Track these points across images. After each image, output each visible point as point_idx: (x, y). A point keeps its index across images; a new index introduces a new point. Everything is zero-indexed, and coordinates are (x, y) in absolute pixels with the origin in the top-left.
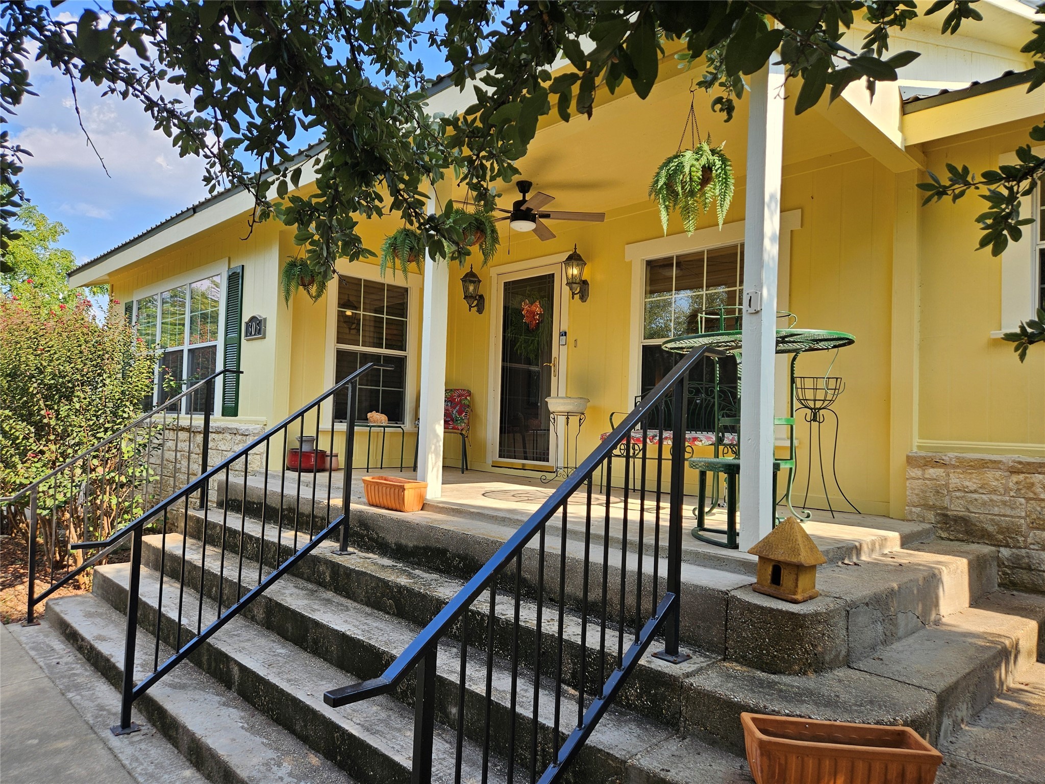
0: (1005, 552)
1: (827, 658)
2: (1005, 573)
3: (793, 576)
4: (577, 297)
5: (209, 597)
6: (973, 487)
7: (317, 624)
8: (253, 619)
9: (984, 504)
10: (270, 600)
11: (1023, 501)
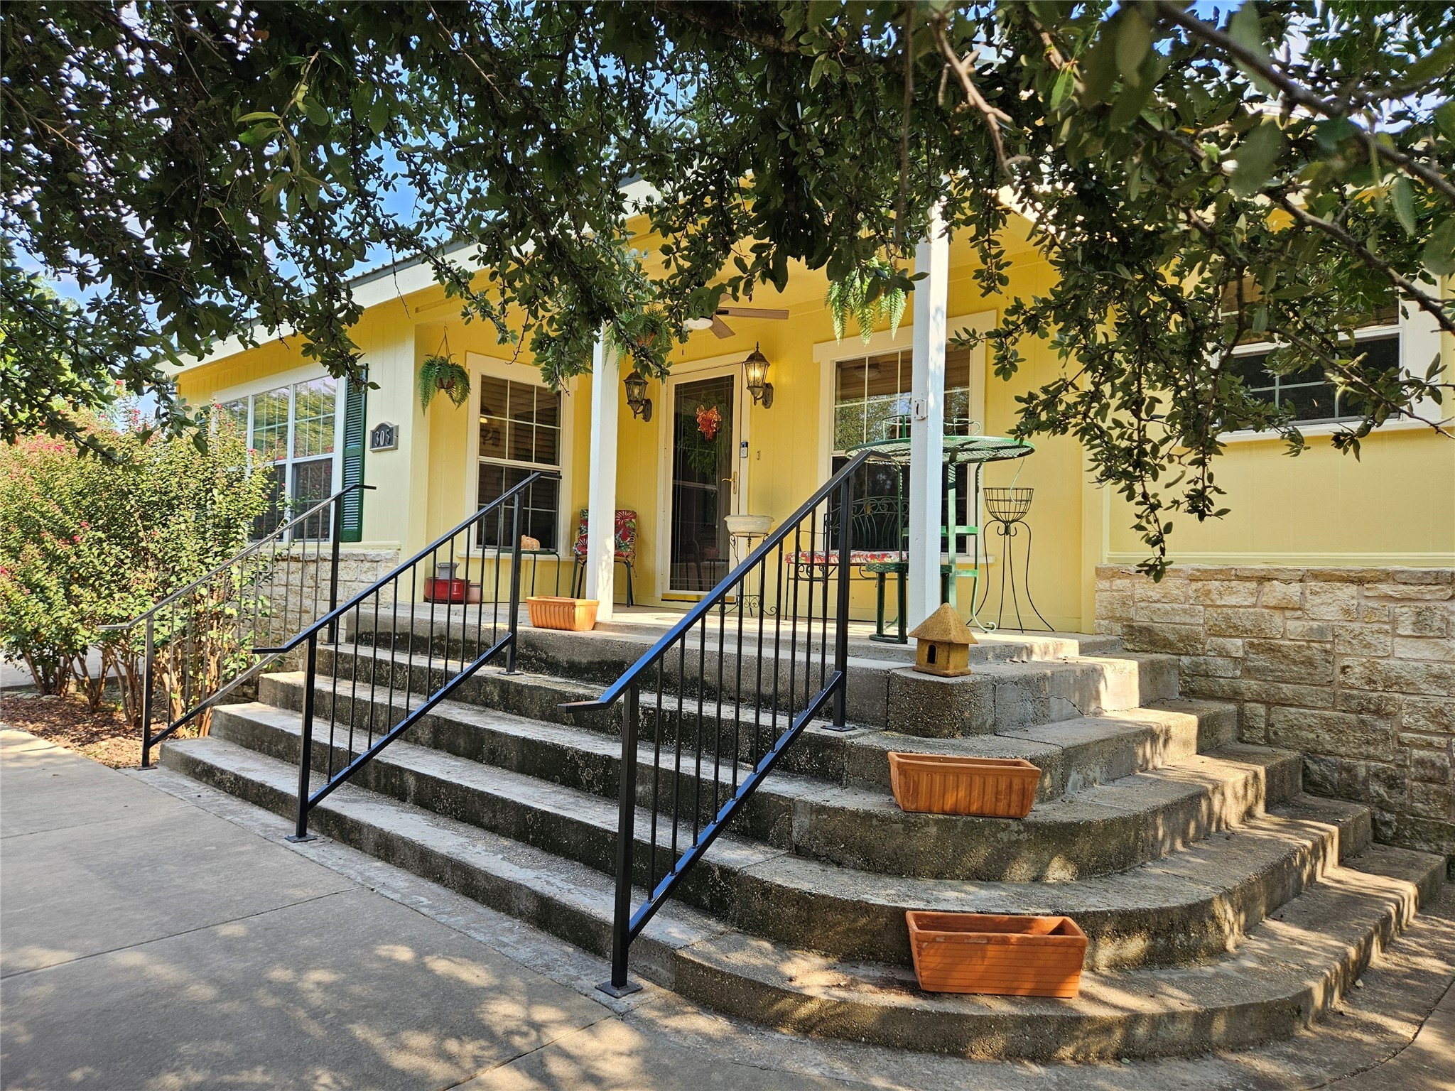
0: (1185, 660)
1: (974, 724)
2: (1185, 682)
3: (946, 654)
4: (760, 402)
5: (361, 727)
6: (1156, 596)
7: (493, 733)
8: (417, 742)
9: (1167, 613)
10: (438, 718)
11: (1201, 608)
